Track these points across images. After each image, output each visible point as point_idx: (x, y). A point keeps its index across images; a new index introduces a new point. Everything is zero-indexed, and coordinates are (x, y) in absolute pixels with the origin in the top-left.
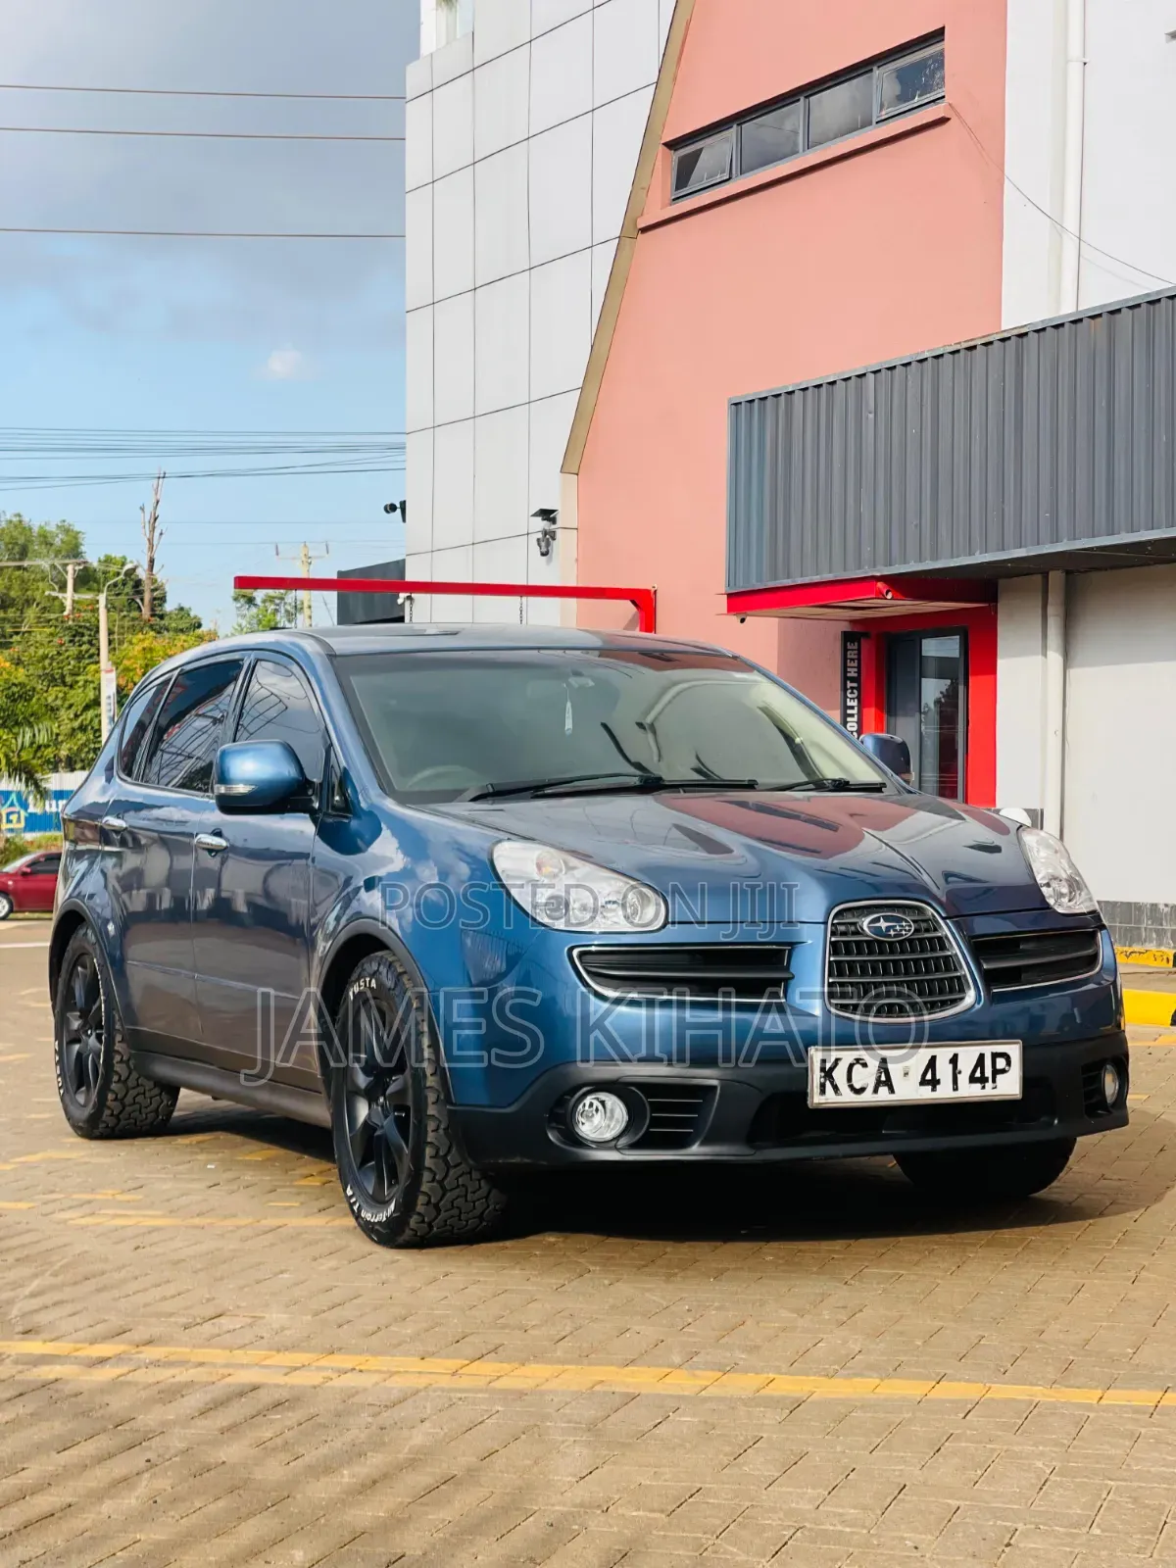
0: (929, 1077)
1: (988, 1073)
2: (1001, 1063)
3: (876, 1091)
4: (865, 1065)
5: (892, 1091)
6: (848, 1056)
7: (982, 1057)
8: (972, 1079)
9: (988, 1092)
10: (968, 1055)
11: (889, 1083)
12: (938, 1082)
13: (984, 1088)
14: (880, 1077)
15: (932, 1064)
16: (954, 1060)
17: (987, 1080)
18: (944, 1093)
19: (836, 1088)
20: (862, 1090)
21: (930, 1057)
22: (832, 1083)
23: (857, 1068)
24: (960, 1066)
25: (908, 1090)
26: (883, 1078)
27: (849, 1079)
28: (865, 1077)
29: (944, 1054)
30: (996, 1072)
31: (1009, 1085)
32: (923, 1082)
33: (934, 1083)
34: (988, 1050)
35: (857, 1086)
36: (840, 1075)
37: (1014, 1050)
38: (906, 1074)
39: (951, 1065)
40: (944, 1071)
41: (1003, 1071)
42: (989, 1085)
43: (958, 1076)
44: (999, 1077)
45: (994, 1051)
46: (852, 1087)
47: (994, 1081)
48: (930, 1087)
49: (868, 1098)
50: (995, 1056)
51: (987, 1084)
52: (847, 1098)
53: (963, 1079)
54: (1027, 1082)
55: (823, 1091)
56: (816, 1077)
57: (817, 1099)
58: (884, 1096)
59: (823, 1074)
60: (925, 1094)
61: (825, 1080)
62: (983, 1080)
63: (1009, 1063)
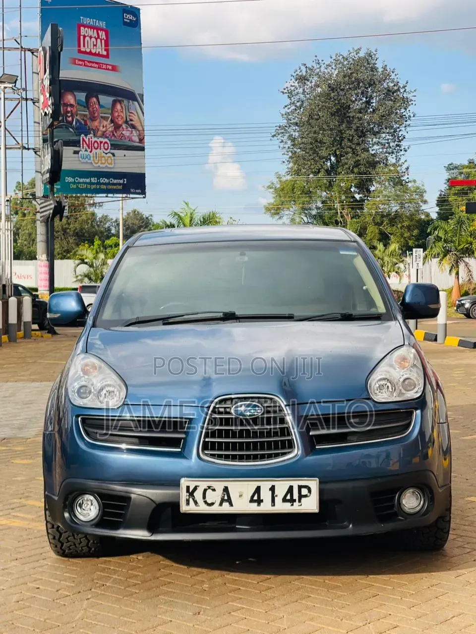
0: (256, 498)
1: (296, 496)
2: (304, 491)
3: (221, 504)
4: (214, 490)
5: (231, 505)
6: (203, 484)
7: (291, 488)
8: (284, 500)
9: (296, 508)
10: (282, 486)
11: (229, 501)
12: (262, 501)
13: (292, 505)
14: (224, 497)
15: (258, 490)
16: (273, 489)
17: (295, 501)
18: (266, 507)
19: (196, 503)
20: (212, 504)
21: (256, 487)
22: (193, 499)
23: (209, 492)
24: (276, 493)
25: (242, 505)
26: (226, 498)
27: (204, 497)
28: (214, 496)
29: (265, 486)
30: (301, 496)
31: (311, 505)
32: (252, 501)
33: (259, 501)
34: (295, 484)
35: (209, 502)
36: (198, 495)
37: (314, 484)
38: (241, 496)
39: (271, 492)
40: (266, 495)
41: (306, 496)
42: (296, 504)
43: (276, 498)
44: (303, 500)
45: (300, 485)
46: (206, 502)
47: (300, 501)
48: (256, 504)
49: (216, 509)
50: (300, 487)
51: (294, 503)
52: (203, 509)
53: (278, 500)
54: (322, 502)
55: (188, 503)
56: (184, 495)
57: (184, 508)
58: (226, 509)
59: (188, 494)
60: (254, 508)
61: (189, 498)
62: (292, 501)
63: (310, 490)
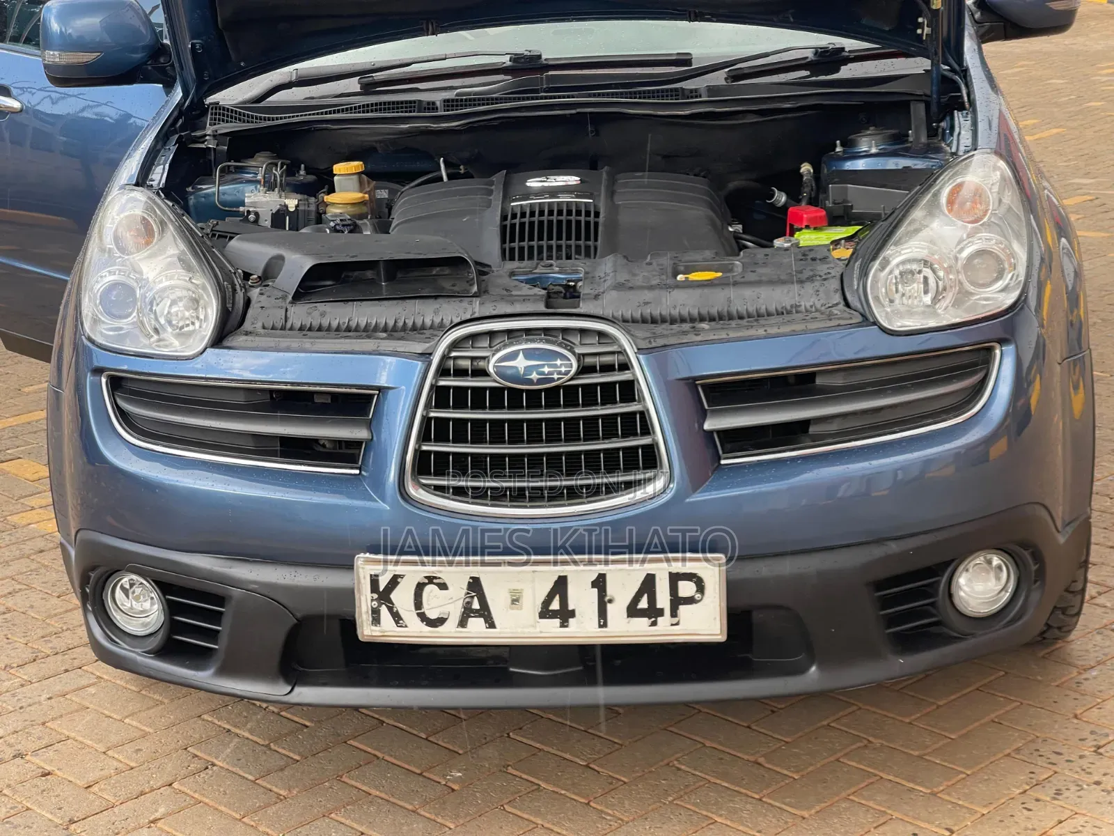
0: (555, 605)
1: (663, 600)
2: (687, 589)
3: (463, 623)
4: (443, 586)
5: (491, 625)
6: (413, 573)
7: (650, 581)
8: (633, 611)
9: (664, 631)
10: (625, 577)
11: (485, 613)
12: (572, 614)
13: (654, 624)
14: (469, 603)
15: (561, 586)
16: (600, 583)
17: (660, 613)
18: (583, 630)
19: (397, 617)
20: (440, 621)
21: (556, 578)
22: (390, 609)
23: (430, 590)
24: (611, 590)
25: (519, 624)
26: (476, 605)
27: (418, 604)
28: (444, 603)
29: (580, 577)
30: (677, 601)
31: (704, 622)
32: (545, 613)
33: (565, 615)
34: (661, 569)
35: (432, 615)
36: (402, 597)
37: (712, 571)
38: (515, 601)
39: (595, 591)
40: (582, 597)
41: (690, 601)
42: (664, 621)
43: (609, 606)
44: (683, 609)
45: (674, 571)
46: (423, 617)
47: (674, 613)
48: (557, 622)
49: (449, 634)
50: (675, 578)
51: (660, 619)
52: (414, 632)
53: (617, 611)
54: (737, 617)
55: (376, 620)
56: (365, 601)
57: (367, 631)
58: (476, 632)
59: (376, 596)
60: (551, 632)
61: (380, 605)
62: (653, 613)
63: (701, 588)
